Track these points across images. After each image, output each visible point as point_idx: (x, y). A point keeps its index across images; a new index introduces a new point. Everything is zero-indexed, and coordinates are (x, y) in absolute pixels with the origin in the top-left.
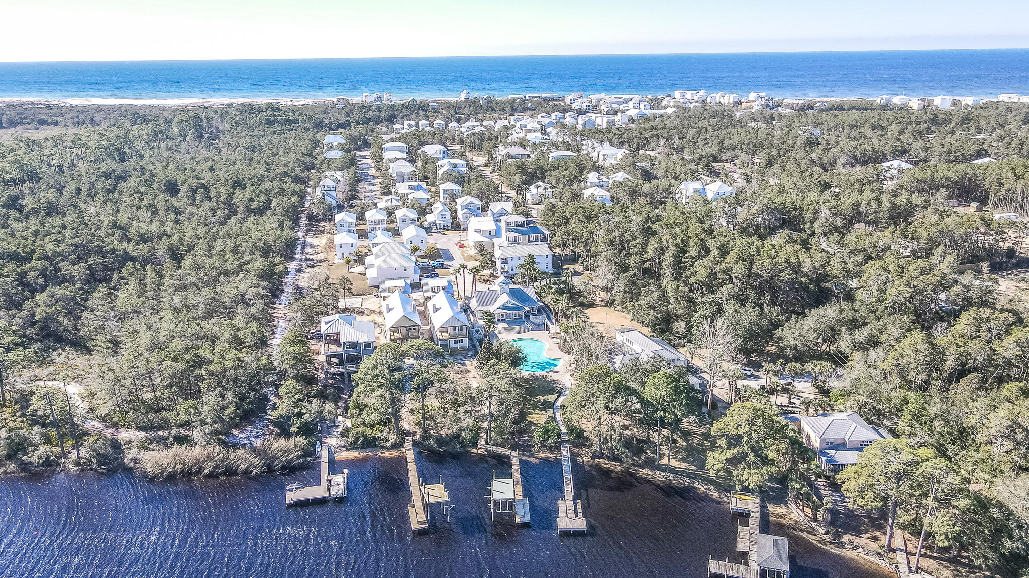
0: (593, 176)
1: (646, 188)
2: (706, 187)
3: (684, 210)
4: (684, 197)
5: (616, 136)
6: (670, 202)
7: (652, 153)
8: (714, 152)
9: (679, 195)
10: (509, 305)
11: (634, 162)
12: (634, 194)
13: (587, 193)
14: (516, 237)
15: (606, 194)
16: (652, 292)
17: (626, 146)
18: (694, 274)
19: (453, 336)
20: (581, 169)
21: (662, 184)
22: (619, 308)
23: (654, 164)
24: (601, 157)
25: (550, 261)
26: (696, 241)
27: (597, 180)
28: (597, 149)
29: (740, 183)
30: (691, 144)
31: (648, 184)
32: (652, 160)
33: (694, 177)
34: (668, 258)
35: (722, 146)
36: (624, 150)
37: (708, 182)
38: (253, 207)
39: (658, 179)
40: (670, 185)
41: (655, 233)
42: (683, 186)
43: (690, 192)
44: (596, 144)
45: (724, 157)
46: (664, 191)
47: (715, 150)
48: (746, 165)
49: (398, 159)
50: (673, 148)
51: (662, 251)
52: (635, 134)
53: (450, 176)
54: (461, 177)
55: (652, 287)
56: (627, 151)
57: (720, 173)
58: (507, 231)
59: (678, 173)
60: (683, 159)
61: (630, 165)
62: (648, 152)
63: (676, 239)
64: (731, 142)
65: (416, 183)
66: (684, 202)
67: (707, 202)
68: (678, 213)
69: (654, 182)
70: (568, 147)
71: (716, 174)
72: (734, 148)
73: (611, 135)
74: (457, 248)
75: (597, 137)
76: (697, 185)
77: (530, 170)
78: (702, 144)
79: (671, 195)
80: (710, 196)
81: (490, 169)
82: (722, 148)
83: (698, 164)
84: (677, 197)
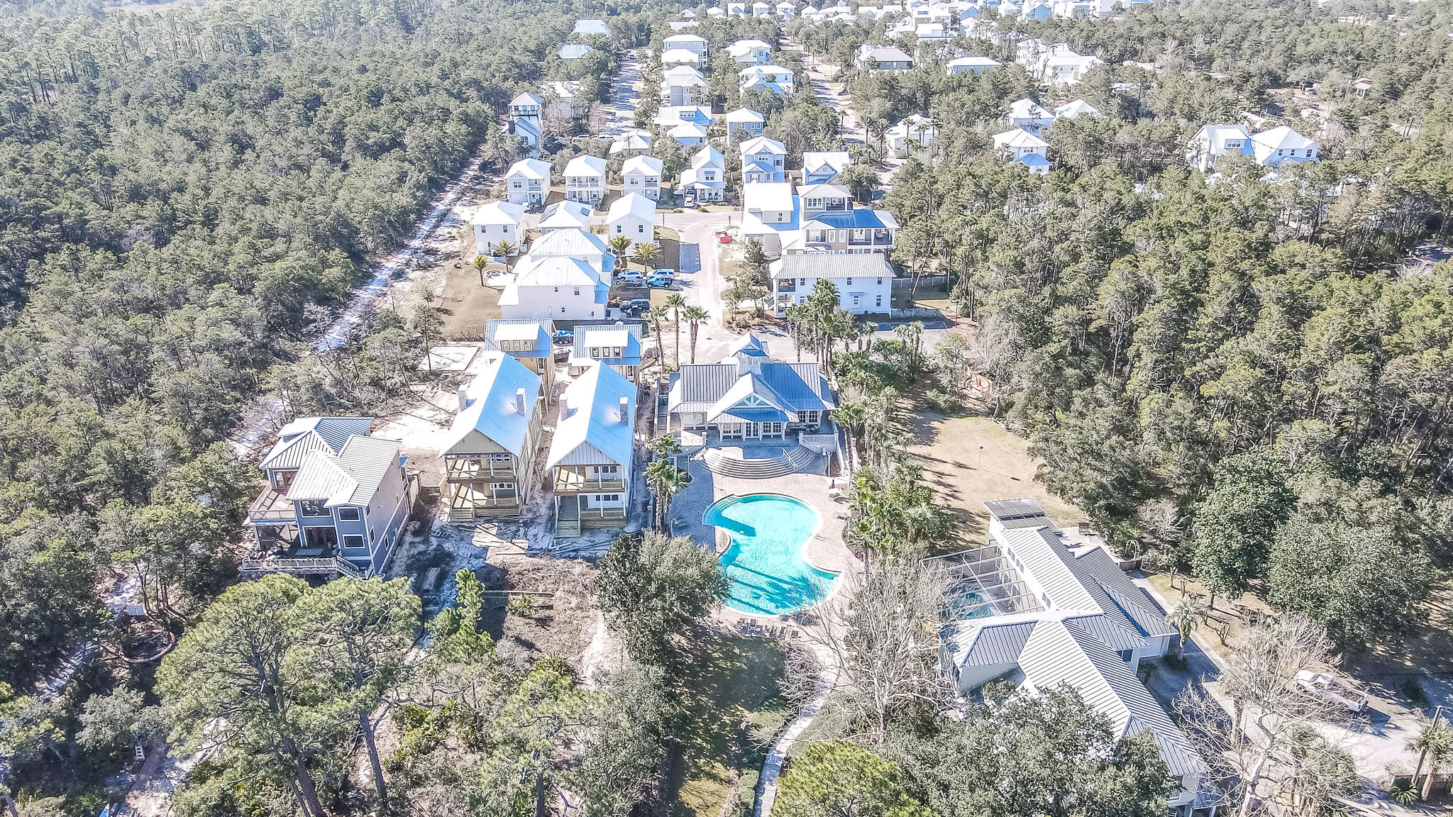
0: (1021, 108)
1: (1124, 136)
2: (1256, 137)
3: (1203, 192)
4: (1204, 157)
5: (1084, 34)
6: (1172, 173)
7: (1148, 67)
8: (1273, 67)
9: (1194, 153)
10: (752, 405)
11: (1108, 82)
12: (1096, 146)
13: (999, 140)
14: (823, 232)
15: (1039, 144)
16: (1100, 404)
17: (1100, 52)
18: (1217, 373)
19: (591, 485)
20: (1002, 91)
21: (1161, 127)
22: (1017, 425)
23: (1148, 88)
24: (1049, 72)
25: (886, 291)
26: (1227, 277)
27: (1027, 115)
28: (1043, 57)
29: (1331, 131)
30: (1228, 51)
31: (1128, 127)
32: (1145, 81)
33: (1229, 115)
34: (1152, 320)
35: (1291, 57)
36: (1092, 58)
37: (1258, 126)
38: (370, 142)
39: (1151, 115)
40: (1177, 131)
41: (1127, 249)
42: (1204, 134)
43: (1219, 148)
44: (1042, 48)
45: (1292, 77)
46: (1163, 144)
47: (1275, 62)
48: (1338, 94)
49: (681, 64)
50: (1192, 58)
51: (1140, 296)
52: (1121, 30)
53: (754, 99)
54: (775, 99)
55: (1100, 392)
56: (1099, 62)
57: (1282, 109)
58: (809, 217)
59: (1196, 106)
60: (1209, 79)
61: (1101, 89)
62: (1139, 65)
63: (1176, 268)
64: (1310, 48)
65: (694, 108)
66: (1202, 169)
67: (1256, 172)
68: (1189, 197)
69: (1143, 123)
70: (986, 49)
71: (1276, 110)
72: (1316, 60)
73: (1075, 32)
74: (716, 240)
75: (1046, 33)
76: (1236, 133)
77: (904, 91)
78: (1249, 52)
79: (1176, 152)
80: (1261, 156)
81: (839, 87)
82: (1291, 59)
83: (1239, 89)
84: (1188, 156)
